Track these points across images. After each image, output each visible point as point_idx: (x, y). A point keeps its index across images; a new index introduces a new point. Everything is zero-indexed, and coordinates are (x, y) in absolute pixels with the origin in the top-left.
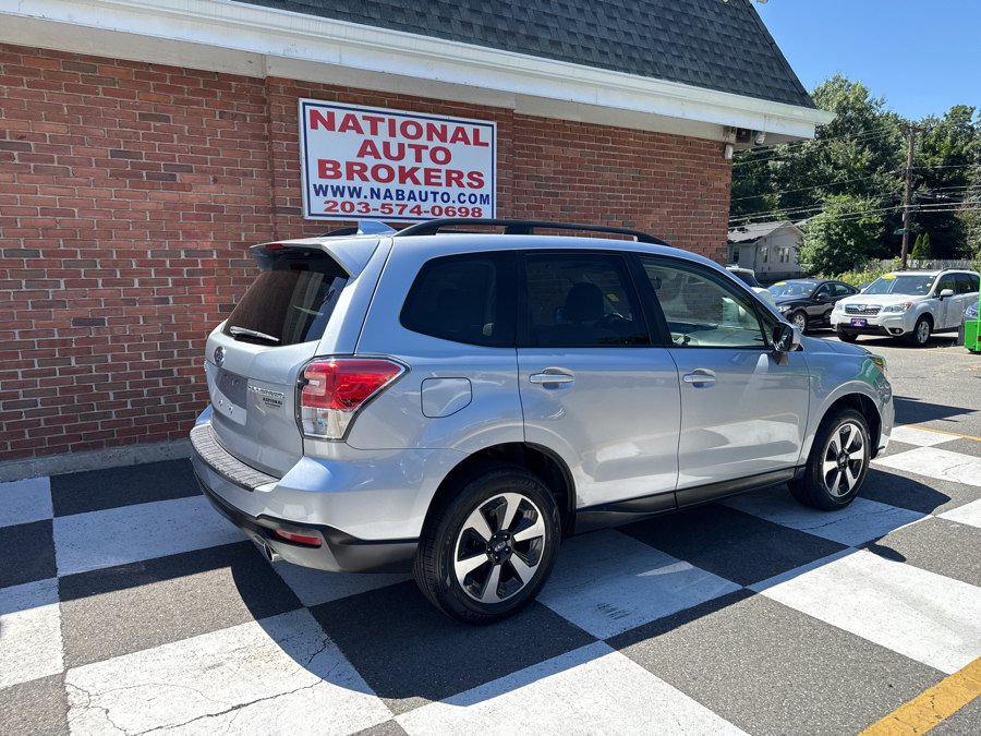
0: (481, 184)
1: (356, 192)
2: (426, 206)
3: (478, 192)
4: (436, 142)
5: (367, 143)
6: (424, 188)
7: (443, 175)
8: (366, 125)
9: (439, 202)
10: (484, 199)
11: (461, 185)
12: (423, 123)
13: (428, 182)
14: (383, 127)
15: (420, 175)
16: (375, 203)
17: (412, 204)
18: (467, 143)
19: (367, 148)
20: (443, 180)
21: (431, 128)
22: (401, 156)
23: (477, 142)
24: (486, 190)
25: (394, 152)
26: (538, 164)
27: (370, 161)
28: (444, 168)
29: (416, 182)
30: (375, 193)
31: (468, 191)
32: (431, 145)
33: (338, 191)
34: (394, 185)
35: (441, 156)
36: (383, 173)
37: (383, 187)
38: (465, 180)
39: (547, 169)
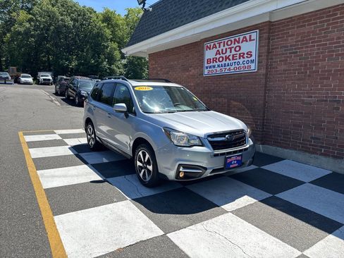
0: (251, 55)
1: (214, 66)
2: (232, 68)
3: (249, 59)
4: (237, 44)
5: (218, 51)
6: (232, 61)
7: (238, 56)
8: (217, 45)
9: (236, 65)
10: (252, 62)
11: (244, 58)
12: (233, 39)
13: (233, 59)
14: (222, 45)
15: (231, 57)
16: (218, 69)
17: (228, 68)
18: (247, 41)
19: (218, 53)
20: (238, 58)
21: (235, 40)
22: (226, 52)
23: (250, 40)
24: (253, 58)
25: (224, 52)
26: (286, 40)
27: (218, 56)
28: (238, 53)
29: (230, 60)
30: (219, 66)
31: (246, 59)
32: (235, 46)
33: (210, 67)
34: (224, 62)
35: (238, 49)
36: (221, 59)
37: (220, 63)
38: (245, 56)
39: (291, 41)
